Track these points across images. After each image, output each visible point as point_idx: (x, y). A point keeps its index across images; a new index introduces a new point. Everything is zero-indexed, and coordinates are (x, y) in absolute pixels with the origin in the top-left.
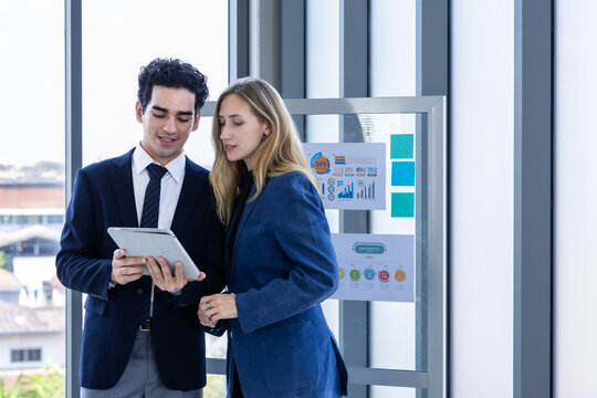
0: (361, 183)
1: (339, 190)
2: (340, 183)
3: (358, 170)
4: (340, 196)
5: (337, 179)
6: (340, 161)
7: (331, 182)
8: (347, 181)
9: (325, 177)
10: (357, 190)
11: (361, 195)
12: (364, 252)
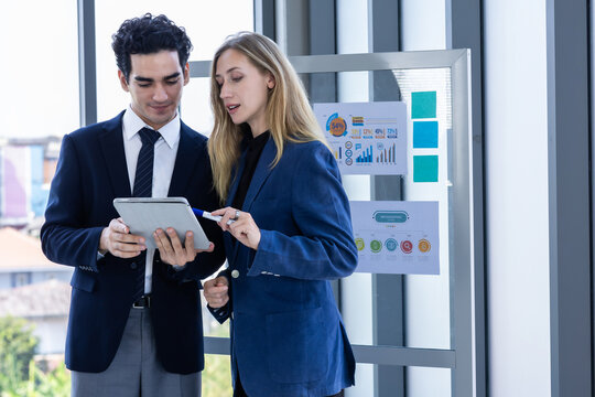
0: (380, 146)
1: (357, 154)
2: (358, 146)
3: (377, 131)
4: (359, 160)
5: (354, 142)
6: (358, 122)
7: (348, 145)
8: (365, 144)
9: (342, 140)
10: (376, 154)
11: (381, 159)
12: (385, 220)
